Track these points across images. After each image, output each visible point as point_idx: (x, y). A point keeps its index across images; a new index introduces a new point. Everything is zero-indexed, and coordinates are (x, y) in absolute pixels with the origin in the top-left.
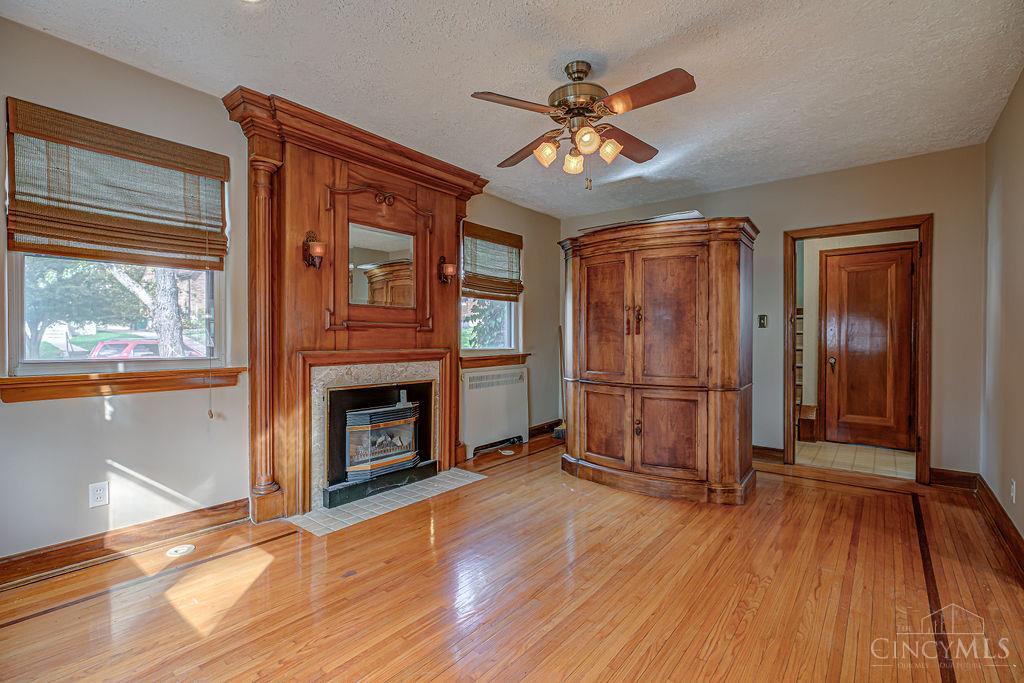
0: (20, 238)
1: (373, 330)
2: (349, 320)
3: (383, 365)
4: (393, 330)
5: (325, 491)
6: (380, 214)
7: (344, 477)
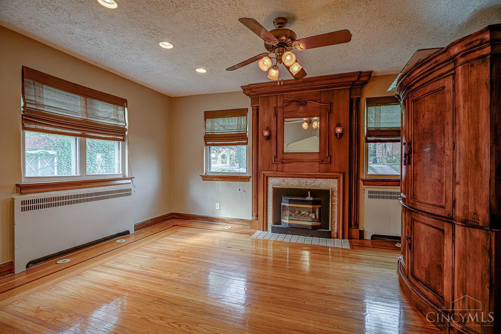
0: (208, 143)
1: (294, 163)
2: (283, 159)
3: (301, 179)
4: (305, 163)
5: (272, 227)
6: (299, 111)
7: (279, 223)
